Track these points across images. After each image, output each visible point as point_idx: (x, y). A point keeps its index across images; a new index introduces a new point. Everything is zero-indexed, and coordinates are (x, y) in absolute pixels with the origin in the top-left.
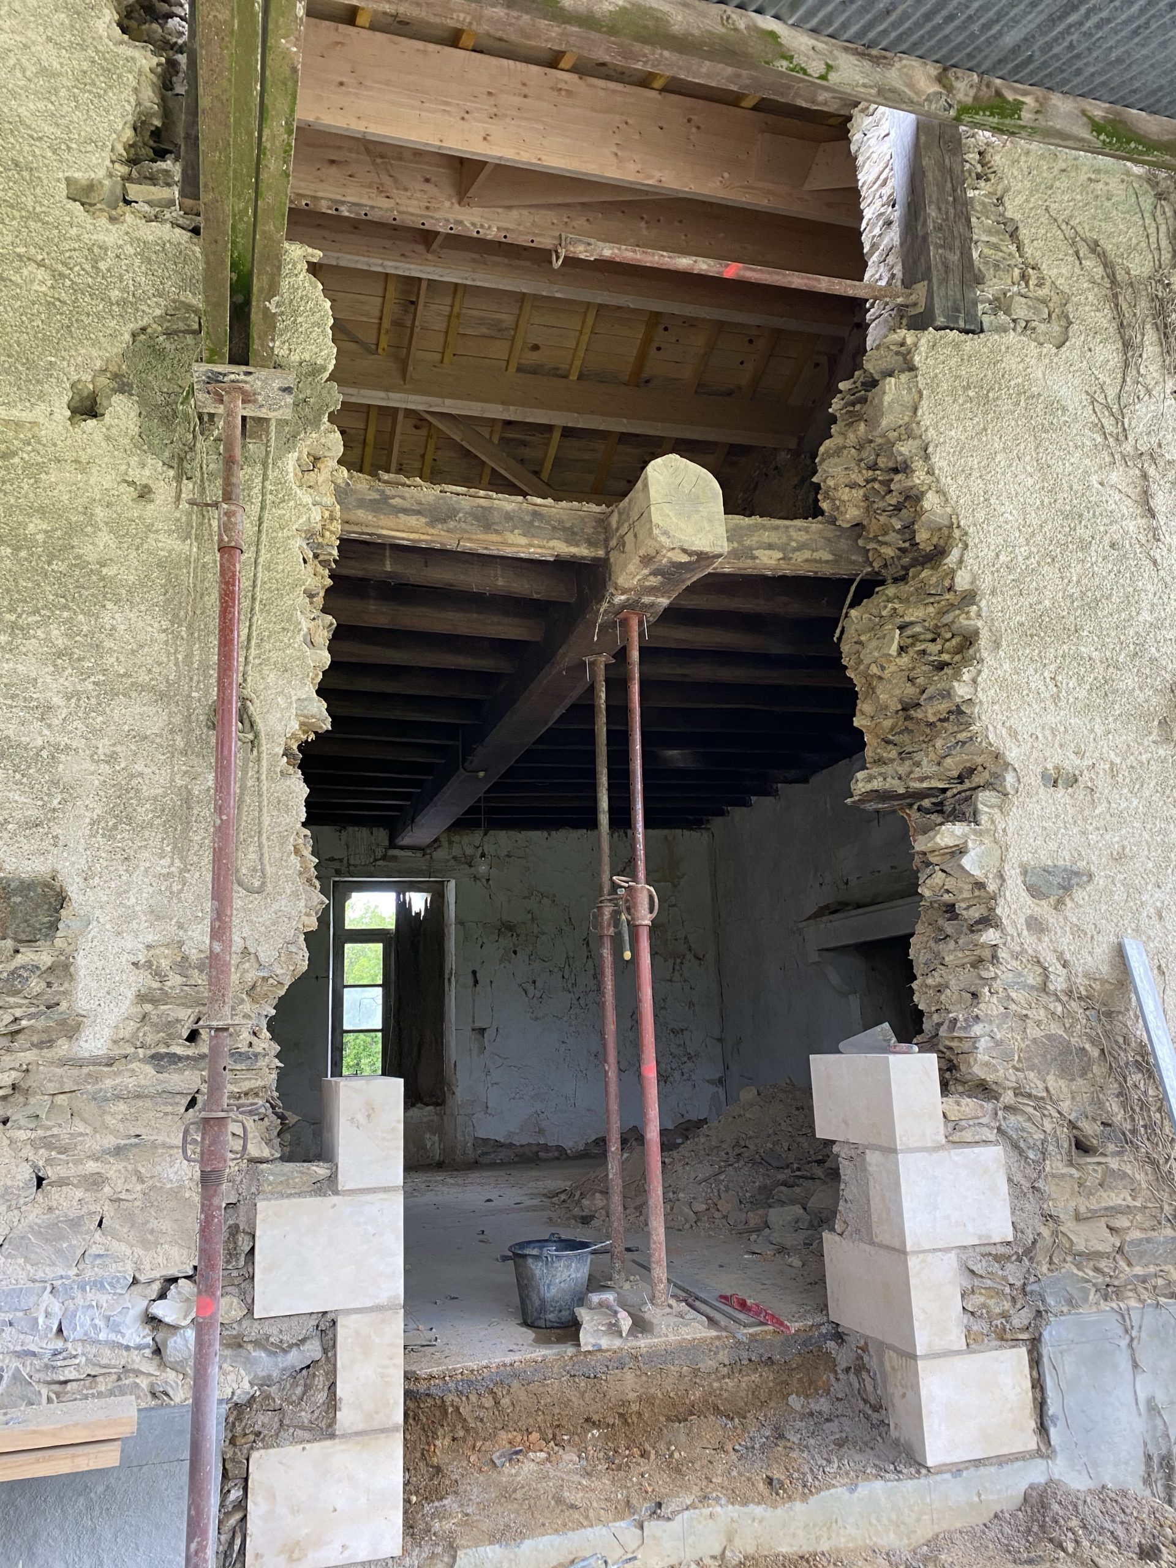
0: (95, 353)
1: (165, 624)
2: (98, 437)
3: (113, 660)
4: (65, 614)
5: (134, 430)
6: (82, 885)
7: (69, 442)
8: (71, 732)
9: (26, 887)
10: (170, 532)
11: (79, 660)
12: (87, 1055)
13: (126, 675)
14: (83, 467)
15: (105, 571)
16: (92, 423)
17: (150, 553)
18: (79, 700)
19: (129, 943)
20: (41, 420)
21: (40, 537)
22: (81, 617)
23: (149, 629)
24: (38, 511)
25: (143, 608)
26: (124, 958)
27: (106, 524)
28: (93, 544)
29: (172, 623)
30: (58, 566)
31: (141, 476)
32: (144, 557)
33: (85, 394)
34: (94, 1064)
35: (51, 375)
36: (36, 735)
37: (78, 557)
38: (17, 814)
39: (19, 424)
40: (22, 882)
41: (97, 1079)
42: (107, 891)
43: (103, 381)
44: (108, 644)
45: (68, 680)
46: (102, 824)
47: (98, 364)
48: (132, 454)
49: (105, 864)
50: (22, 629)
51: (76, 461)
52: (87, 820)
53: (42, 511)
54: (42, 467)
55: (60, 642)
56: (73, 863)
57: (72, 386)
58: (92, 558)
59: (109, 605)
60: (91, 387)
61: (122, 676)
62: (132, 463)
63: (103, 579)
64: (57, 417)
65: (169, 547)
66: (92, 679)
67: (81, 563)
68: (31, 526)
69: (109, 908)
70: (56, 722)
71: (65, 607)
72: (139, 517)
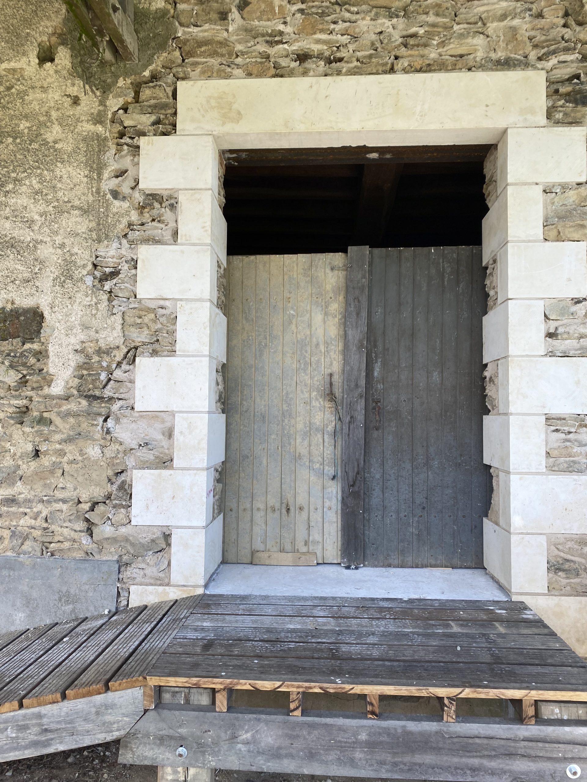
0: (49, 24)
1: (87, 172)
2: (51, 72)
3: (62, 194)
4: (39, 171)
5: (69, 65)
6: (50, 311)
7: (38, 77)
8: (43, 233)
9: (26, 311)
10: (88, 121)
11: (46, 195)
12: (54, 394)
13: (69, 202)
14: (44, 89)
15: (57, 146)
16: (48, 64)
17: (79, 134)
18: (46, 216)
19: (73, 340)
20: (24, 67)
21: (26, 131)
22: (46, 172)
23: (79, 176)
24: (24, 117)
25: (75, 164)
26: (71, 347)
27: (57, 120)
28: (51, 132)
29: (90, 171)
30: (35, 146)
31: (74, 91)
32: (75, 136)
33: (45, 49)
34: (59, 399)
35: (28, 40)
36: (27, 236)
37: (44, 140)
38: (20, 276)
39: (14, 70)
40: (24, 309)
41: (60, 406)
42: (62, 314)
43: (54, 39)
44: (59, 185)
45: (42, 207)
46: (58, 280)
47: (50, 30)
48: (68, 79)
49: (60, 300)
50: (19, 181)
51: (42, 87)
52: (52, 278)
53: (26, 117)
54: (26, 93)
55: (37, 186)
56: (46, 300)
57: (39, 45)
58: (50, 140)
59: (59, 164)
60: (48, 44)
61: (67, 202)
62: (68, 84)
63: (56, 151)
64: (32, 63)
65: (88, 130)
66: (52, 205)
67: (45, 143)
68: (22, 126)
69: (63, 322)
70: (36, 228)
71: (39, 168)
72: (73, 115)
